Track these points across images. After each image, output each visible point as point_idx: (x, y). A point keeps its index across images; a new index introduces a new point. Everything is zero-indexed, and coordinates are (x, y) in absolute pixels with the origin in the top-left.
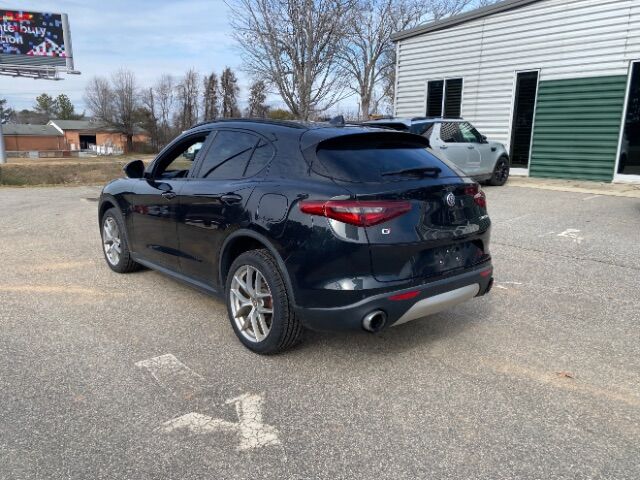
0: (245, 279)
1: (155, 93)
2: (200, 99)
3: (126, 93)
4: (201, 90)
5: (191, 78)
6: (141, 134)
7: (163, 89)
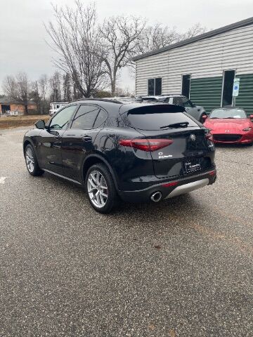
0: (95, 176)
1: (39, 84)
2: (62, 86)
3: (23, 84)
4: (62, 81)
5: (57, 76)
6: (32, 105)
7: (43, 82)
